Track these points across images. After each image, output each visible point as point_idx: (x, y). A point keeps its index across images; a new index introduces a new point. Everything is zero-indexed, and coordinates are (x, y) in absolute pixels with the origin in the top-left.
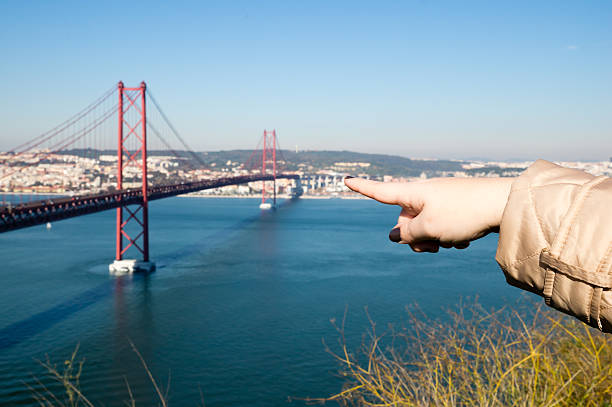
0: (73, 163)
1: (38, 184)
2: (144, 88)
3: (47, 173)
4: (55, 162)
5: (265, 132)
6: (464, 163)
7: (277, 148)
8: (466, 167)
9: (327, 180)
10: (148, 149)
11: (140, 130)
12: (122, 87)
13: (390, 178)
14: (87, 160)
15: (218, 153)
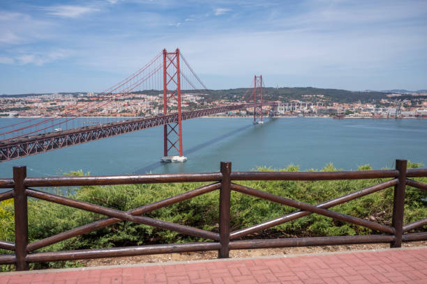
0: (143, 98)
1: (124, 111)
2: (177, 52)
3: (129, 105)
4: (134, 98)
5: (255, 77)
6: (388, 93)
7: (263, 86)
8: (389, 96)
9: (296, 106)
10: (181, 89)
11: (176, 78)
12: (165, 53)
13: (337, 104)
14: (151, 97)
15: (228, 90)
